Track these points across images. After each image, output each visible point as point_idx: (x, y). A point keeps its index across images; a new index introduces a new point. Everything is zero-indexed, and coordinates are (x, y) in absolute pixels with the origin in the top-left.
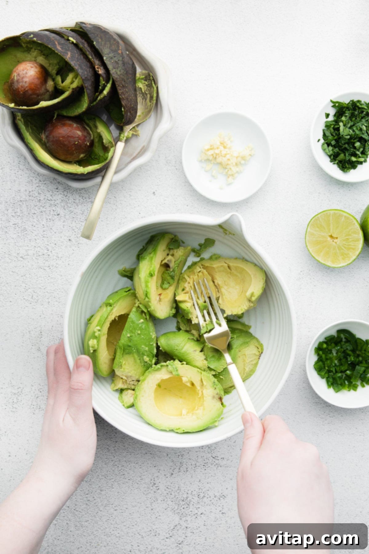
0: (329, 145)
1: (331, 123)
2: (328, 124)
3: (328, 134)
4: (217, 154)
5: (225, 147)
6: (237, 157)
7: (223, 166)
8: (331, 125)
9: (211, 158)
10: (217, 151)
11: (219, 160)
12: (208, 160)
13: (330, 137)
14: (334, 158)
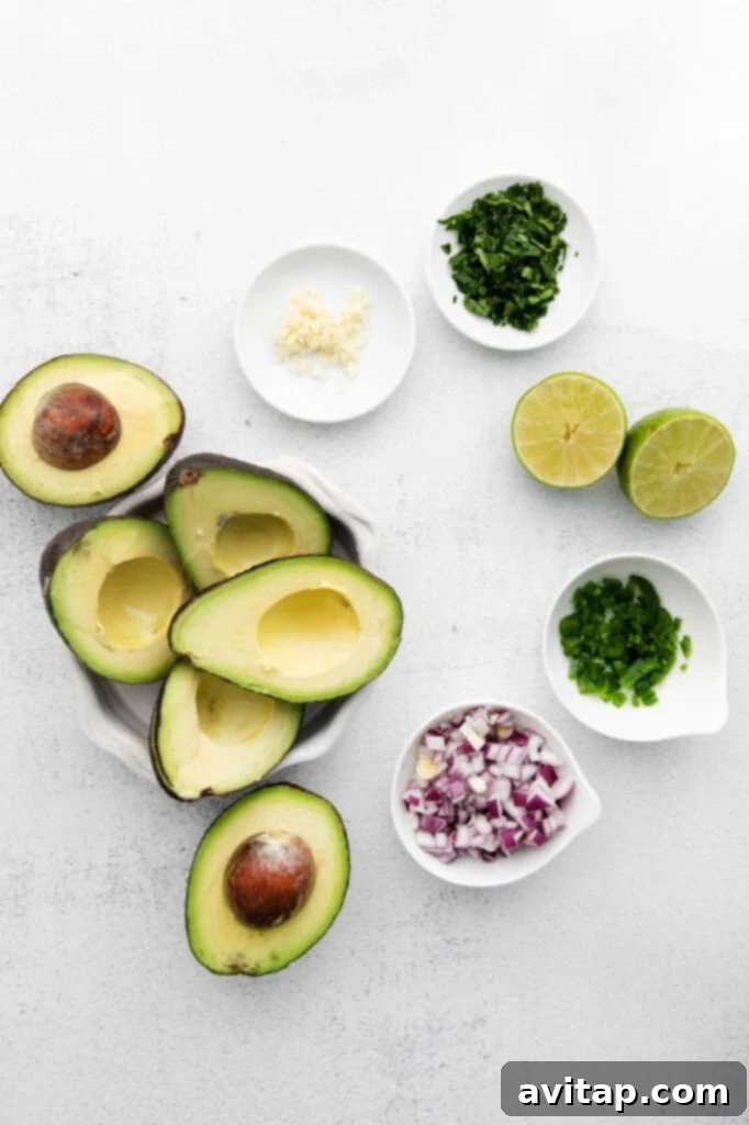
0: (476, 297)
1: (461, 258)
2: (457, 263)
3: (465, 279)
4: (305, 337)
5: (313, 317)
6: (344, 324)
7: (326, 351)
8: (461, 262)
9: (297, 348)
10: (303, 331)
11: (314, 344)
12: (294, 354)
13: (473, 284)
14: (497, 315)
